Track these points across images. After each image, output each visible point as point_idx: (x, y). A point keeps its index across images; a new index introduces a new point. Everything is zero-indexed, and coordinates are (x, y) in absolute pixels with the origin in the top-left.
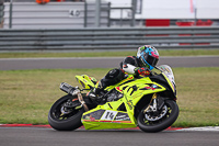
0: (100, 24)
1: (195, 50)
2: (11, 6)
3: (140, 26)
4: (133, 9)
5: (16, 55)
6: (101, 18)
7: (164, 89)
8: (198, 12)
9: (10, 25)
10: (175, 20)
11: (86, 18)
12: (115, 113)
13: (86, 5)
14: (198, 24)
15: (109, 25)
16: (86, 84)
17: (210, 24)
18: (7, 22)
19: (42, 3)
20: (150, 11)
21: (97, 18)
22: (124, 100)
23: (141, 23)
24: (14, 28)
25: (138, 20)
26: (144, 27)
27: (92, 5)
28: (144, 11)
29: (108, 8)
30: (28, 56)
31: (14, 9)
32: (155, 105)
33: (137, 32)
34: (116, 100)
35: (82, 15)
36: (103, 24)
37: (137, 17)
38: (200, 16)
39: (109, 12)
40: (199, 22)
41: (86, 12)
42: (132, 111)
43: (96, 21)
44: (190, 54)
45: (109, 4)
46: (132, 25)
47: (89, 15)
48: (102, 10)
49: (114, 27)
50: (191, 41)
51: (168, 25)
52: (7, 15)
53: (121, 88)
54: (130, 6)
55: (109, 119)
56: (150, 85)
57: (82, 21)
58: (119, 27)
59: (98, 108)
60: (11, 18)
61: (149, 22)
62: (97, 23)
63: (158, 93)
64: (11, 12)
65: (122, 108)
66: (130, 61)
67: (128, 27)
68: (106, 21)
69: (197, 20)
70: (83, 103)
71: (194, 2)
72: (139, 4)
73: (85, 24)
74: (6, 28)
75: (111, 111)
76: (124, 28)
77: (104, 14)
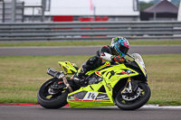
0: (16, 20)
1: (94, 41)
3: (49, 21)
4: (43, 7)
6: (16, 14)
7: (137, 74)
8: (97, 10)
10: (78, 16)
11: (4, 15)
12: (96, 94)
13: (4, 4)
14: (96, 20)
15: (23, 21)
16: (69, 69)
17: (106, 20)
20: (57, 9)
21: (13, 15)
22: (103, 83)
23: (49, 19)
25: (47, 17)
26: (52, 22)
27: (9, 4)
28: (51, 9)
29: (22, 7)
32: (130, 88)
33: (46, 27)
34: (97, 83)
35: (1, 12)
36: (18, 20)
37: (46, 13)
38: (99, 13)
39: (23, 10)
40: (97, 18)
41: (3, 9)
42: (111, 92)
43: (12, 17)
44: (90, 44)
45: (23, 3)
46: (42, 21)
47: (6, 12)
48: (17, 8)
49: (27, 22)
50: (91, 33)
51: (72, 20)
54: (40, 4)
55: (91, 99)
57: (1, 17)
58: (31, 22)
59: (81, 90)
61: (56, 18)
62: (13, 19)
63: (132, 78)
65: (102, 89)
66: (106, 50)
67: (39, 22)
68: (20, 17)
69: (96, 16)
70: (68, 85)
71: (93, 2)
72: (47, 3)
73: (3, 20)
75: (92, 92)
76: (35, 22)
77: (19, 12)
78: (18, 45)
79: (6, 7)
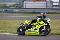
0: (50, 7)
2: (26, 2)
4: (59, 2)
5: (27, 15)
6: (51, 5)
7: (47, 24)
9: (26, 7)
11: (46, 5)
12: (34, 31)
13: (46, 1)
15: (53, 7)
16: (27, 23)
18: (25, 6)
19: (34, 1)
21: (50, 5)
24: (27, 8)
29: (53, 2)
30: (31, 15)
31: (27, 3)
35: (46, 4)
36: (51, 7)
39: (53, 3)
41: (46, 3)
43: (49, 6)
45: (53, 1)
46: (59, 7)
47: (47, 4)
48: (51, 3)
49: (54, 7)
52: (25, 4)
53: (36, 24)
55: (32, 32)
56: (43, 23)
57: (46, 6)
58: (55, 8)
60: (26, 5)
64: (26, 3)
67: (58, 7)
68: (52, 6)
70: (26, 28)
73: (46, 7)
74: (25, 8)
75: (33, 30)
76: (57, 7)
77: (52, 4)
78: (51, 15)
79: (47, 2)
